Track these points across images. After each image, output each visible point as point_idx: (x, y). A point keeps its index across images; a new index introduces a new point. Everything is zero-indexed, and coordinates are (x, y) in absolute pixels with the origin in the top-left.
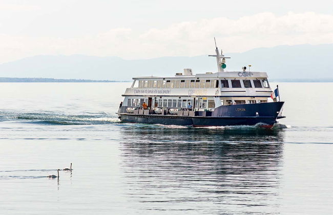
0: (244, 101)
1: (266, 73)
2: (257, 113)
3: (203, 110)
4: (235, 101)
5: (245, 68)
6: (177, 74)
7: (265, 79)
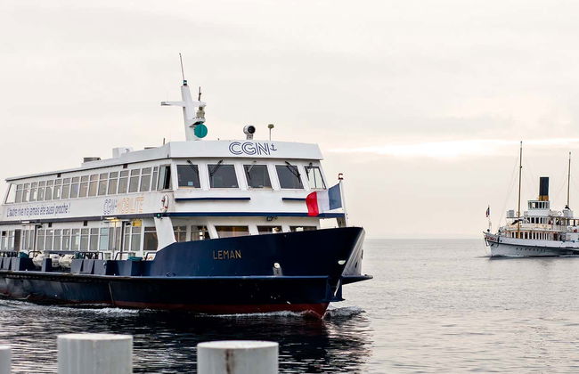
0: (246, 229)
1: (316, 147)
2: (277, 265)
3: (125, 257)
4: (218, 229)
5: (252, 130)
6: (87, 160)
7: (312, 164)
